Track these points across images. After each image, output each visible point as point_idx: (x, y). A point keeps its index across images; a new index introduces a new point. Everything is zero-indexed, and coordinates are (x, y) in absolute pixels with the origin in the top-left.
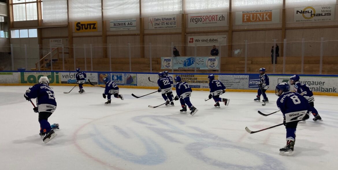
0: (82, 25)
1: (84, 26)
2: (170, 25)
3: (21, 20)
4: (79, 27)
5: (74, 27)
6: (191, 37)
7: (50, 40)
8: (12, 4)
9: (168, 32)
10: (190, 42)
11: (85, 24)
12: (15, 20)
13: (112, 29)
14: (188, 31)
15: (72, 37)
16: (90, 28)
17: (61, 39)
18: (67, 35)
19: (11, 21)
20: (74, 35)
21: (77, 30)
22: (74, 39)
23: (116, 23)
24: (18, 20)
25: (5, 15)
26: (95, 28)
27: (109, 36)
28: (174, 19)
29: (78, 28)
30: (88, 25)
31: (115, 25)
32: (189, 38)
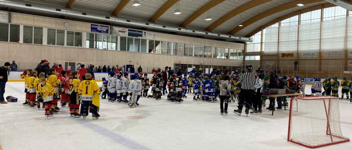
0: (285, 54)
1: (286, 55)
2: (337, 55)
3: (251, 51)
4: (284, 55)
5: (281, 55)
6: (350, 61)
7: (266, 61)
8: (247, 44)
9: (336, 58)
10: (350, 63)
11: (287, 54)
12: (247, 52)
13: (302, 57)
14: (348, 58)
15: (279, 60)
16: (290, 56)
17: (273, 61)
18: (276, 59)
19: (246, 52)
20: (280, 59)
21: (282, 56)
22: (280, 61)
24: (249, 51)
25: (243, 49)
26: (293, 56)
28: (340, 52)
30: (288, 54)
31: (304, 54)
32: (349, 62)
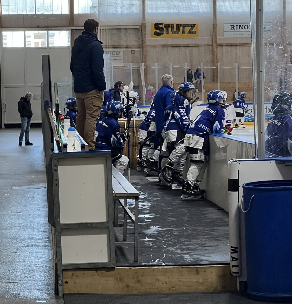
0: (167, 26)
1: (170, 29)
4: (162, 30)
5: (150, 30)
11: (173, 26)
13: (227, 35)
15: (146, 47)
21: (156, 34)
22: (148, 49)
23: (235, 25)
26: (195, 32)
27: (222, 45)
29: (158, 31)
30: (178, 26)
31: (232, 27)
